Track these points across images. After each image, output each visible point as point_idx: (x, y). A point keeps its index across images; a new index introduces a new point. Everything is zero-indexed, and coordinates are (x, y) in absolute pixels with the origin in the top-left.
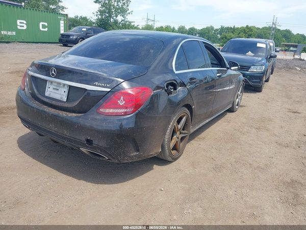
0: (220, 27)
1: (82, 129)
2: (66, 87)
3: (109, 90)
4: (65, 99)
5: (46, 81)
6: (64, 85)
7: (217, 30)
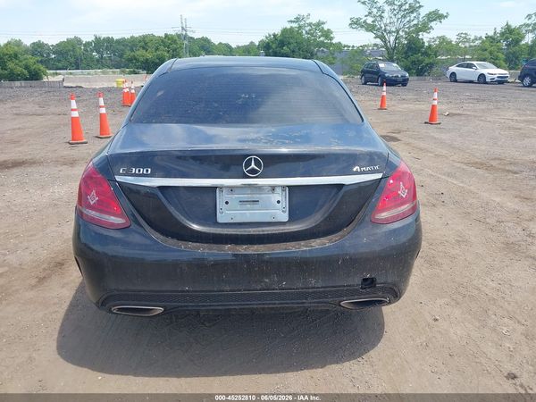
0: (93, 38)
1: (352, 262)
2: (279, 190)
3: (379, 176)
4: (285, 217)
5: (213, 189)
6: (273, 188)
7: (88, 44)
